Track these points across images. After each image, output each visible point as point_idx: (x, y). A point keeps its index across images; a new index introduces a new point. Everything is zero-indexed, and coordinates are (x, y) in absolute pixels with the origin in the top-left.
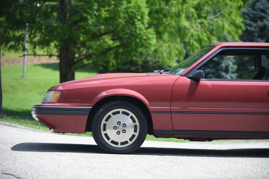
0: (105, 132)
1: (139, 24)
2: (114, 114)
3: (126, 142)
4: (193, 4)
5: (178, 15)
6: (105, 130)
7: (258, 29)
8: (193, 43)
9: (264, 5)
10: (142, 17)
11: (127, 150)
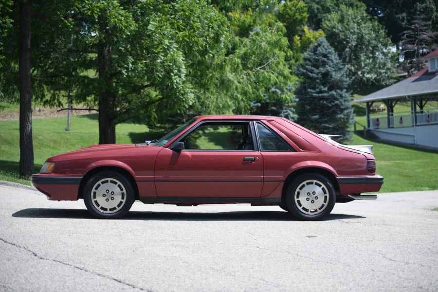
0: (95, 200)
1: (175, 79)
2: (103, 183)
3: (115, 208)
4: (239, 53)
5: (221, 67)
6: (95, 197)
7: (320, 76)
8: (236, 96)
9: (326, 49)
10: (179, 71)
11: (115, 215)
